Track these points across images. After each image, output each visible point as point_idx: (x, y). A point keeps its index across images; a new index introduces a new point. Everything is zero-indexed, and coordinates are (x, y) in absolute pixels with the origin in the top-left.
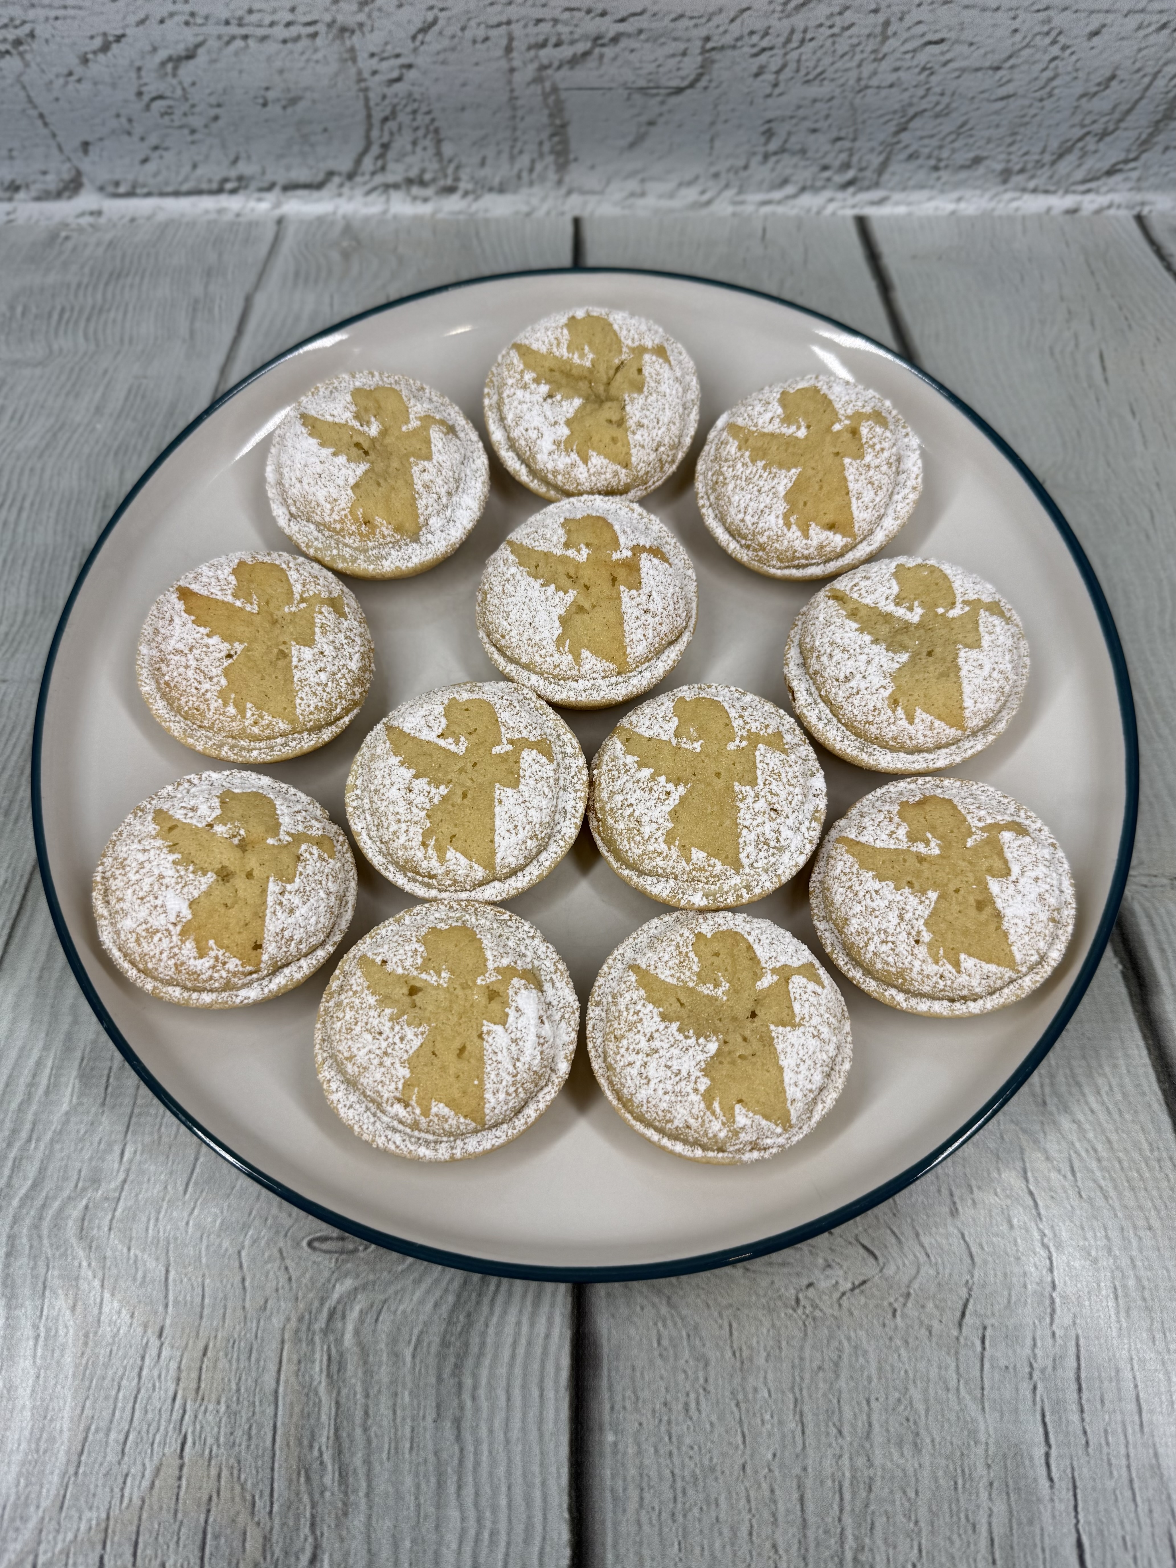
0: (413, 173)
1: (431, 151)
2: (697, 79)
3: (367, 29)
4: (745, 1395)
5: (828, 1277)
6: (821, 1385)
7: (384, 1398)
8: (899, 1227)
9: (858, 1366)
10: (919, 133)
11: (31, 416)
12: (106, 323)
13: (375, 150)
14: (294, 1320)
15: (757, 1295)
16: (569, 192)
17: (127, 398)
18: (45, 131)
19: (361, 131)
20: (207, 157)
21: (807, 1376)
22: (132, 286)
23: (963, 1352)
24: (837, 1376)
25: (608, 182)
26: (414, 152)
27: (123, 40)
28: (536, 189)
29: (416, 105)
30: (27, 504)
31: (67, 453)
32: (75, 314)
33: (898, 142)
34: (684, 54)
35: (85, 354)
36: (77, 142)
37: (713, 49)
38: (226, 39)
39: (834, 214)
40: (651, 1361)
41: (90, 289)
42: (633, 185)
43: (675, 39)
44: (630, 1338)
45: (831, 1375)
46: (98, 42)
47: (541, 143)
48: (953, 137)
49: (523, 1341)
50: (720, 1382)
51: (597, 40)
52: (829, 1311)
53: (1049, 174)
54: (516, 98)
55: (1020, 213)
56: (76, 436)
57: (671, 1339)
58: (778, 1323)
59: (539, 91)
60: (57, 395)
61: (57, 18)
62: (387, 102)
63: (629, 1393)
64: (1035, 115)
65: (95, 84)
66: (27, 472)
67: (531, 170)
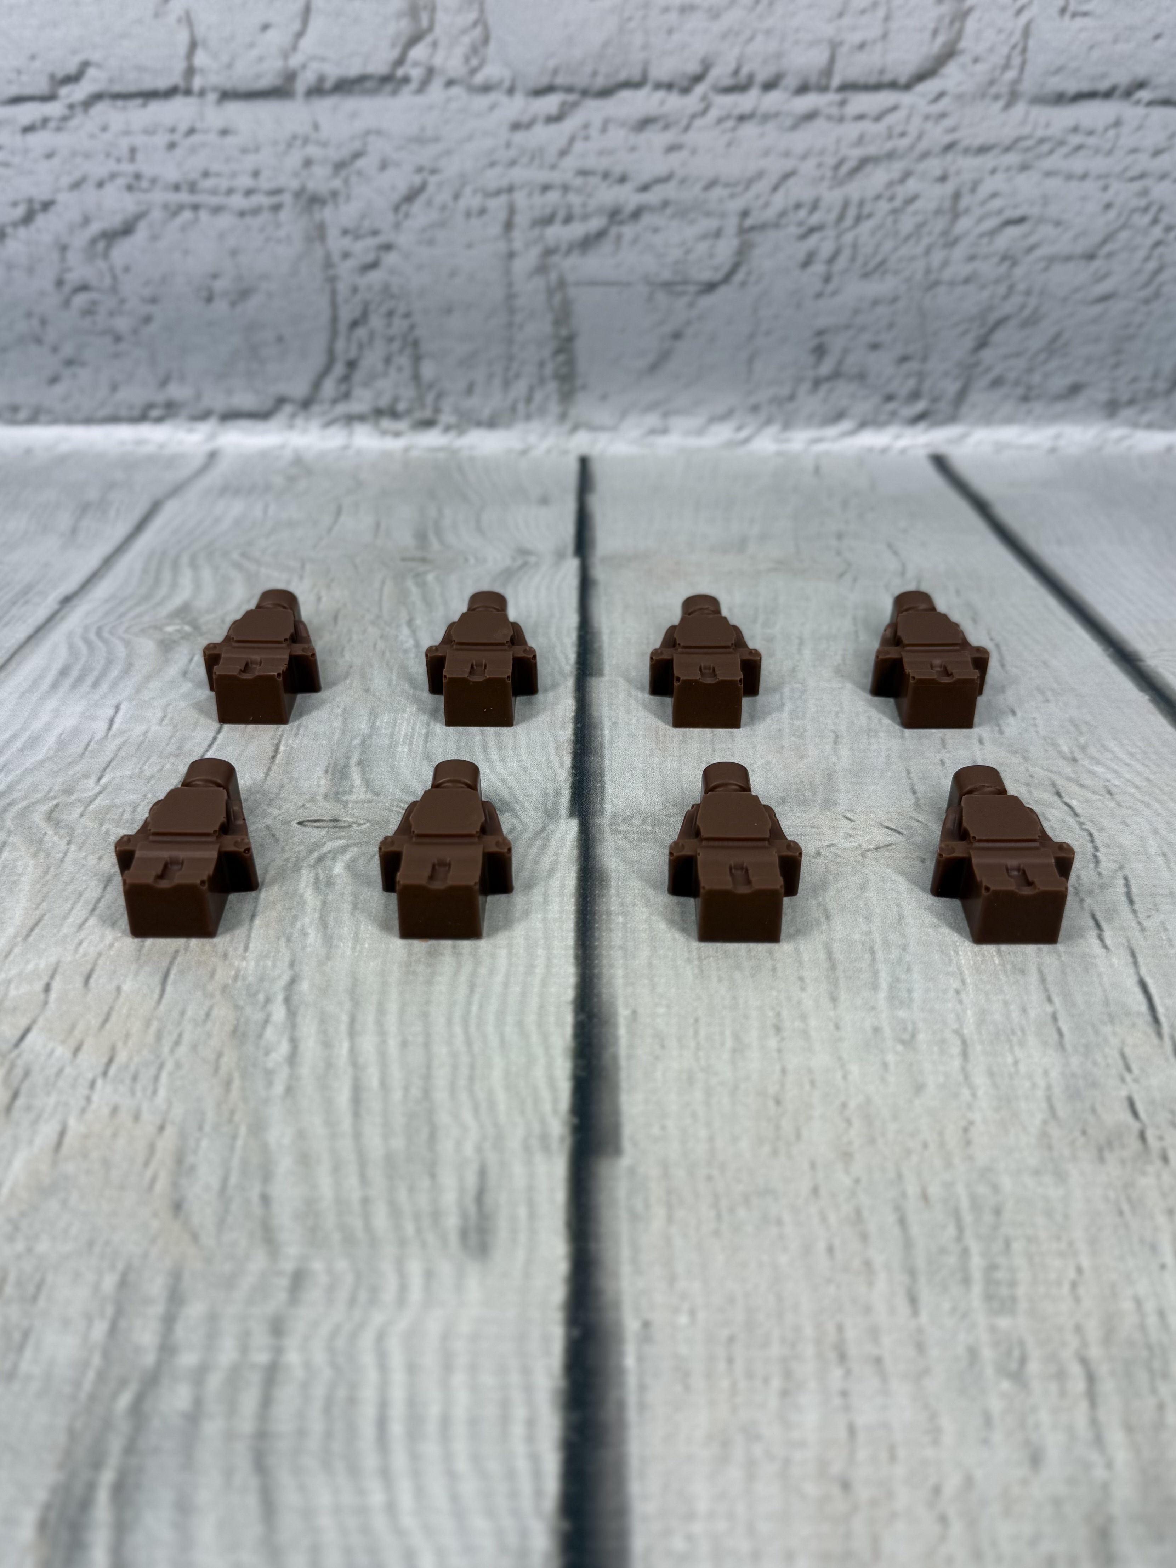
0: (384, 402)
1: (407, 373)
2: (732, 273)
3: (340, 199)
10: (1004, 351)
13: (339, 369)
16: (575, 428)
19: (325, 338)
20: (131, 376)
25: (624, 414)
26: (385, 374)
27: (52, 208)
28: (534, 424)
29: (392, 304)
33: (976, 364)
34: (718, 234)
37: (752, 228)
38: (173, 207)
39: (903, 452)
42: (652, 420)
43: (708, 214)
46: (20, 210)
47: (542, 364)
48: (1042, 356)
51: (614, 215)
54: (515, 296)
55: (1136, 452)
59: (543, 286)
62: (358, 297)
64: (1141, 325)
67: (529, 400)
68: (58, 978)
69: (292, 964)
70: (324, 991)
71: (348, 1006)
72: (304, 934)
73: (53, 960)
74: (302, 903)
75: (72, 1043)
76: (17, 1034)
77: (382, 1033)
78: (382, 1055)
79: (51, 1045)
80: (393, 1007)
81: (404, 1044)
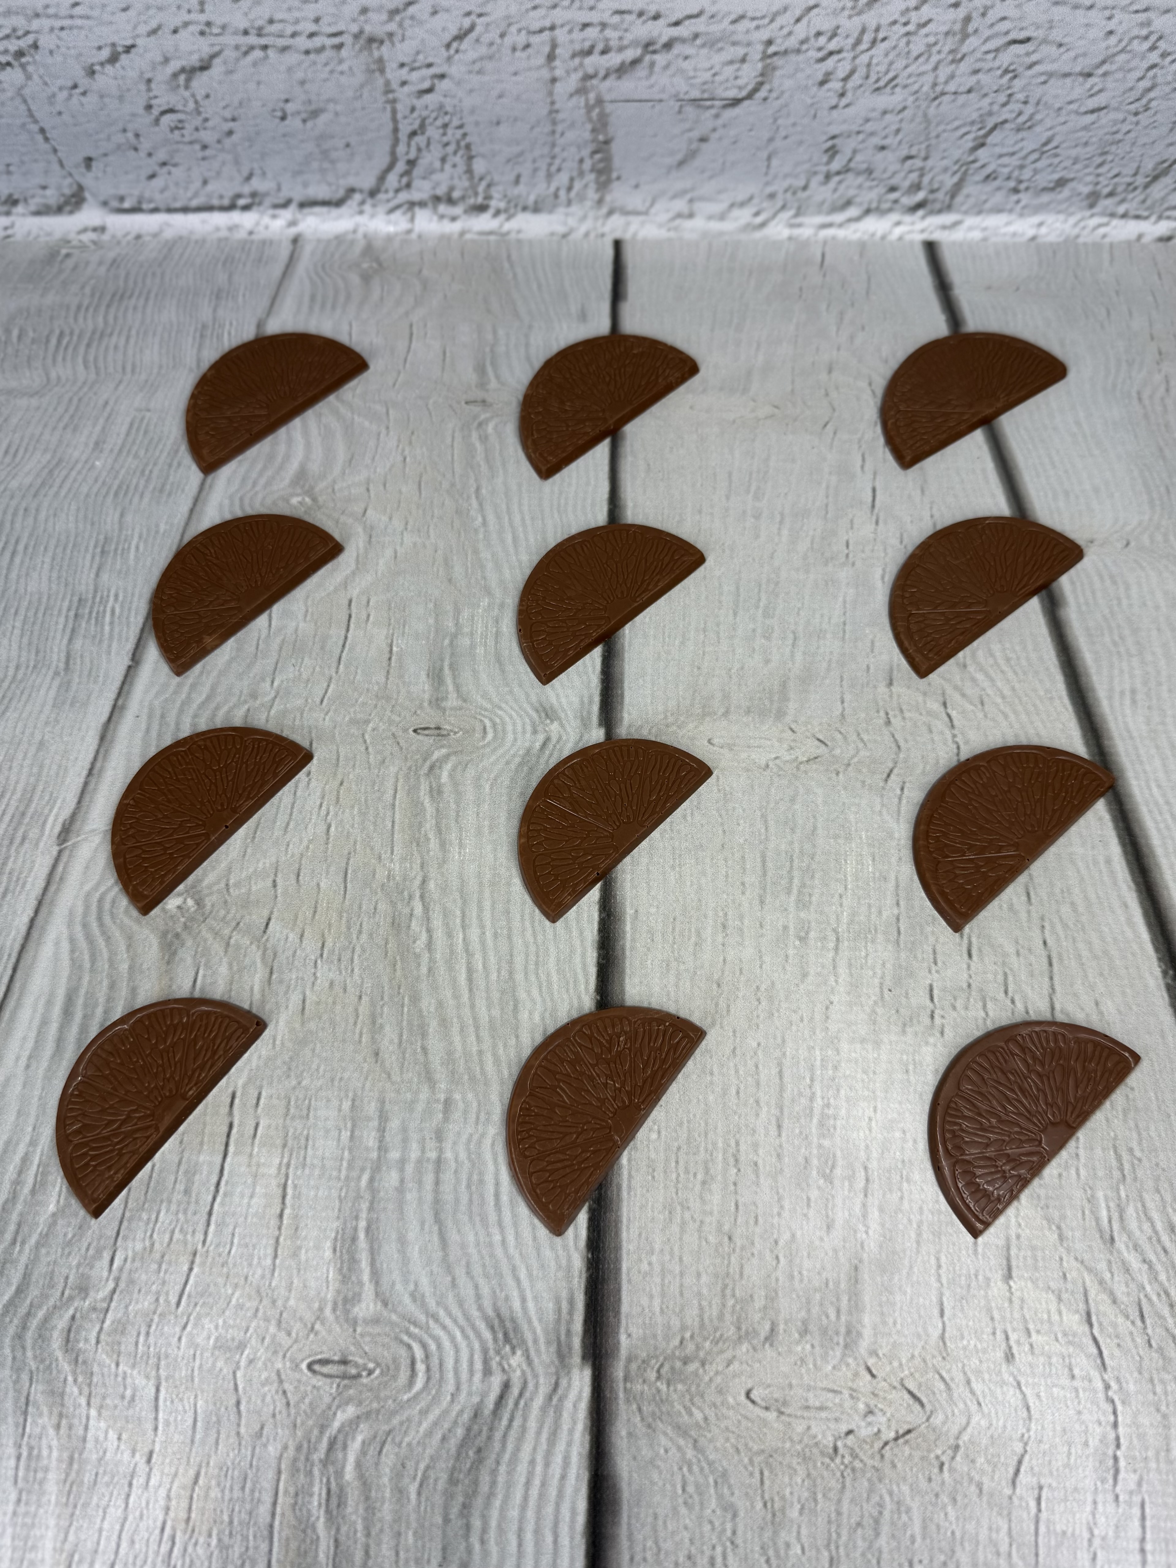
0: (441, 191)
1: (461, 168)
2: (755, 90)
3: (396, 39)
4: (777, 1552)
5: (870, 1424)
6: (860, 1543)
7: (387, 1540)
8: (949, 1371)
9: (900, 1524)
10: (998, 150)
11: (26, 450)
12: (107, 349)
13: (401, 166)
14: (291, 1452)
15: (791, 1440)
16: (611, 213)
17: (128, 434)
18: (47, 147)
19: (386, 146)
20: (218, 173)
21: (844, 1533)
22: (135, 308)
23: (1014, 1514)
24: (877, 1535)
25: (654, 202)
26: (442, 169)
27: (133, 50)
28: (574, 209)
29: (447, 119)
30: (21, 548)
31: (63, 492)
32: (75, 338)
33: (973, 162)
34: (743, 60)
35: (84, 383)
36: (80, 157)
37: (775, 54)
38: (244, 49)
39: (900, 238)
40: (675, 1510)
41: (91, 310)
42: (680, 205)
43: (735, 45)
44: (653, 1483)
45: (870, 1533)
46: (106, 53)
47: (581, 161)
48: (1035, 156)
49: (537, 1482)
50: (749, 1535)
51: (648, 46)
52: (870, 1462)
53: (1142, 197)
54: (557, 111)
55: (1107, 240)
56: (74, 473)
57: (697, 1486)
58: (814, 1473)
59: (582, 104)
60: (54, 429)
61: (62, 29)
62: (415, 115)
63: (649, 1543)
64: (1129, 132)
65: (102, 97)
66: (21, 512)
67: (570, 188)
68: (280, 875)
69: (422, 867)
70: (444, 889)
71: (459, 902)
72: (428, 840)
73: (274, 859)
74: (423, 810)
75: (298, 930)
76: (264, 921)
77: (482, 927)
78: (483, 943)
79: (285, 932)
80: (487, 904)
81: (496, 935)
